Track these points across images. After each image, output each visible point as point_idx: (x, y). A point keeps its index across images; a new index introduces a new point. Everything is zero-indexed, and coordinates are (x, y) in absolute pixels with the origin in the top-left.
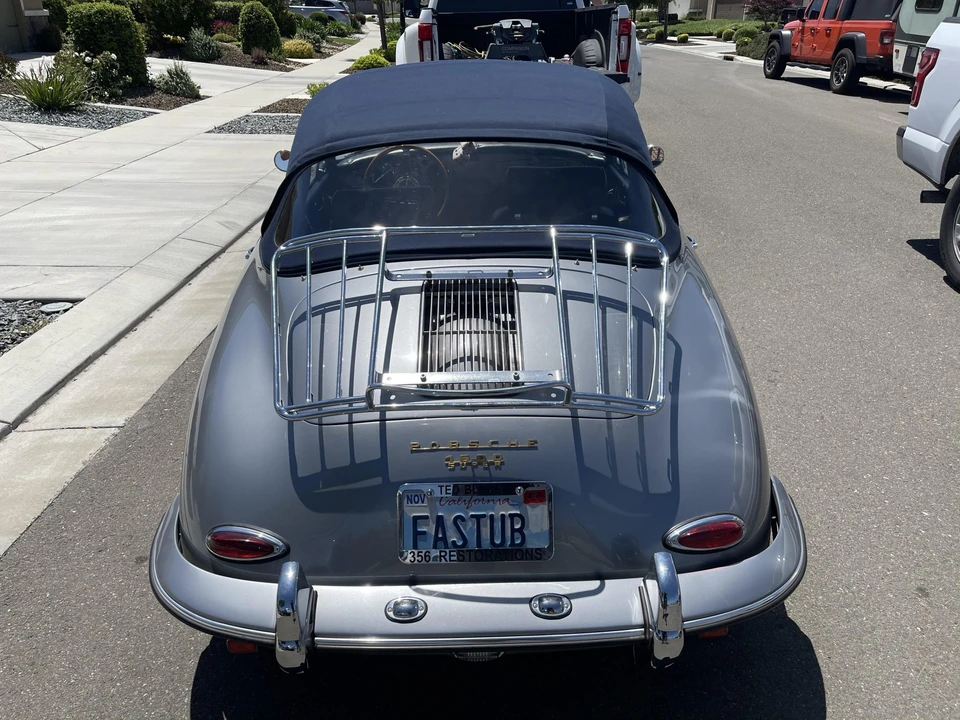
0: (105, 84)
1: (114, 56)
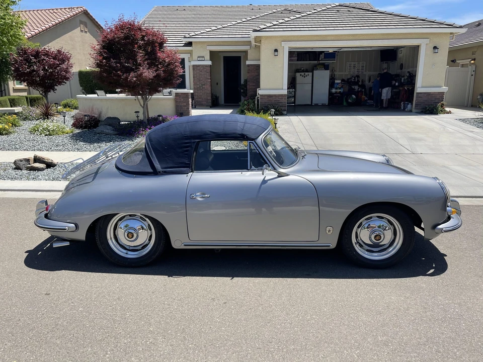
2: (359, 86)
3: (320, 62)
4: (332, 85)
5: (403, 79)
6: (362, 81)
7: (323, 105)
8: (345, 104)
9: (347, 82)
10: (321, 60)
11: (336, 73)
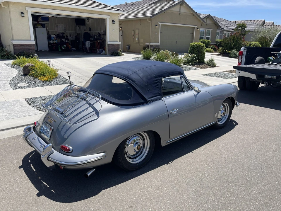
0: (192, 61)
1: (195, 55)
2: (65, 39)
3: (39, 22)
4: (49, 38)
5: (95, 36)
6: (66, 37)
7: (45, 51)
8: (60, 50)
9: (58, 36)
10: (40, 21)
11: (49, 30)
